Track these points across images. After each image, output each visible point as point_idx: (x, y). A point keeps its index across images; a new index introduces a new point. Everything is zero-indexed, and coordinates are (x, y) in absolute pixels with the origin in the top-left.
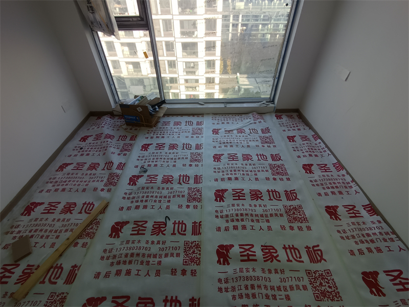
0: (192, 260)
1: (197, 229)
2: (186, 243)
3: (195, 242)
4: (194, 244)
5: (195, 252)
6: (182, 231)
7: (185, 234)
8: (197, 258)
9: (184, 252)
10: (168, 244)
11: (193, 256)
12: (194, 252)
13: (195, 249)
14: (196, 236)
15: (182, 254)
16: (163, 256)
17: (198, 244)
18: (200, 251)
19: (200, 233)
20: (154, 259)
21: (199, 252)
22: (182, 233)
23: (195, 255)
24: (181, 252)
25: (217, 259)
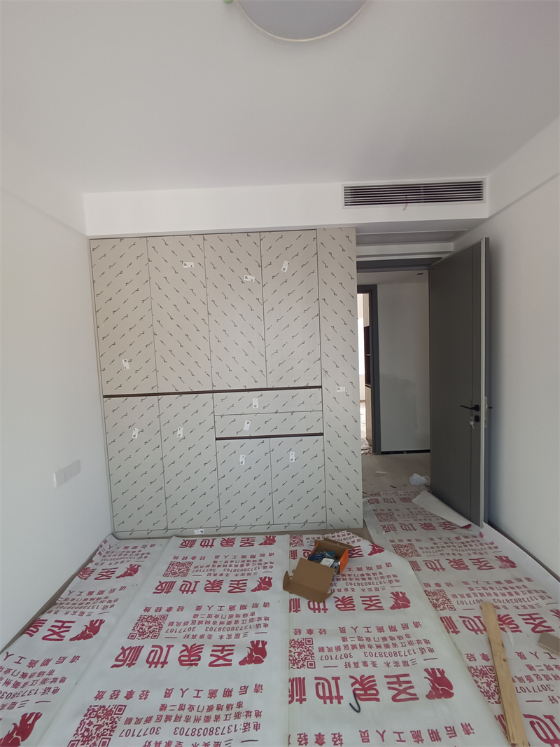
0: (301, 644)
1: (297, 690)
2: (312, 665)
3: (298, 668)
4: (300, 664)
5: (296, 654)
6: (323, 684)
7: (316, 678)
8: (294, 647)
9: (313, 654)
10: (341, 663)
11: (300, 649)
12: (299, 654)
13: (297, 657)
14: (298, 677)
15: (315, 650)
16: (342, 648)
17: (294, 665)
18: (291, 656)
19: (291, 681)
20: (353, 643)
21: (292, 654)
22: (321, 681)
23: (297, 651)
24: (317, 654)
25: (266, 646)
